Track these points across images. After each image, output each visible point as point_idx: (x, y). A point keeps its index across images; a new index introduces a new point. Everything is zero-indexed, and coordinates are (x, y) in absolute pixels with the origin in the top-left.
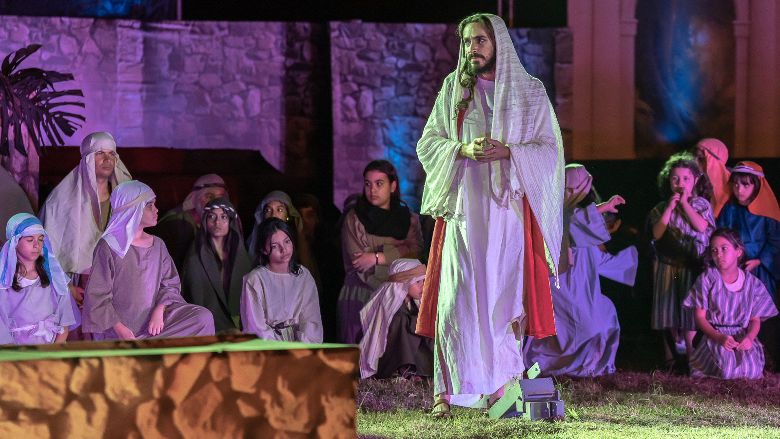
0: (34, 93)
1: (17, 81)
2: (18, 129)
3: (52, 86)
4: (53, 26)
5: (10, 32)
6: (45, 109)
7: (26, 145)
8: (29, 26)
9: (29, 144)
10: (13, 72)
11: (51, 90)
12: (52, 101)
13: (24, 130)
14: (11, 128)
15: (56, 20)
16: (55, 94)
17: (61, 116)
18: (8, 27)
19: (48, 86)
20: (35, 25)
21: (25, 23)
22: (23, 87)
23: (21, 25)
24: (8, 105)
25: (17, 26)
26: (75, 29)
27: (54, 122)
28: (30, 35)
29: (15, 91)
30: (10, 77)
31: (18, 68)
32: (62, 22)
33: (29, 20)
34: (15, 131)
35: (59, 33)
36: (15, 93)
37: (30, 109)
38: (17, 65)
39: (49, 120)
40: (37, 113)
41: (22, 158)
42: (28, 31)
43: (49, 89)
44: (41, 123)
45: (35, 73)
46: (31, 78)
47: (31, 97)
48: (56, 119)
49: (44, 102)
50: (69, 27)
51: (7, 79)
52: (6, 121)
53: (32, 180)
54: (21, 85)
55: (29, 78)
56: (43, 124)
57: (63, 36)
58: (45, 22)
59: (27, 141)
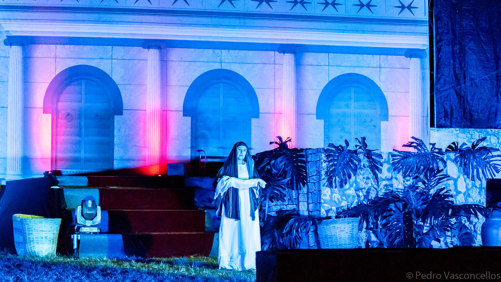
0: (484, 156)
1: (478, 152)
2: (478, 171)
3: (491, 153)
4: (488, 132)
5: (471, 135)
6: (488, 163)
7: (481, 177)
8: (479, 132)
9: (482, 176)
10: (476, 148)
11: (491, 155)
12: (491, 159)
13: (480, 171)
14: (475, 170)
15: (489, 130)
16: (493, 157)
17: (495, 165)
18: (471, 133)
19: (490, 153)
20: (481, 132)
21: (477, 131)
22: (480, 154)
23: (476, 132)
24: (474, 160)
25: (474, 133)
26: (496, 133)
27: (492, 167)
28: (479, 136)
29: (477, 155)
30: (475, 150)
31: (478, 147)
32: (491, 130)
33: (479, 130)
34: (477, 171)
35: (490, 135)
36: (477, 156)
37: (483, 162)
38: (477, 145)
39: (490, 167)
40: (485, 165)
41: (479, 182)
42: (478, 134)
43: (490, 154)
44: (487, 168)
45: (485, 148)
46: (483, 150)
47: (483, 158)
48: (493, 166)
49: (488, 160)
50: (494, 133)
51: (474, 151)
52: (473, 167)
53: (483, 190)
54: (479, 153)
55: (482, 150)
56: (488, 168)
57: (492, 136)
58: (485, 131)
59: (481, 175)
